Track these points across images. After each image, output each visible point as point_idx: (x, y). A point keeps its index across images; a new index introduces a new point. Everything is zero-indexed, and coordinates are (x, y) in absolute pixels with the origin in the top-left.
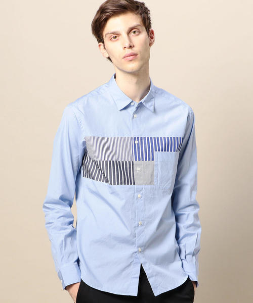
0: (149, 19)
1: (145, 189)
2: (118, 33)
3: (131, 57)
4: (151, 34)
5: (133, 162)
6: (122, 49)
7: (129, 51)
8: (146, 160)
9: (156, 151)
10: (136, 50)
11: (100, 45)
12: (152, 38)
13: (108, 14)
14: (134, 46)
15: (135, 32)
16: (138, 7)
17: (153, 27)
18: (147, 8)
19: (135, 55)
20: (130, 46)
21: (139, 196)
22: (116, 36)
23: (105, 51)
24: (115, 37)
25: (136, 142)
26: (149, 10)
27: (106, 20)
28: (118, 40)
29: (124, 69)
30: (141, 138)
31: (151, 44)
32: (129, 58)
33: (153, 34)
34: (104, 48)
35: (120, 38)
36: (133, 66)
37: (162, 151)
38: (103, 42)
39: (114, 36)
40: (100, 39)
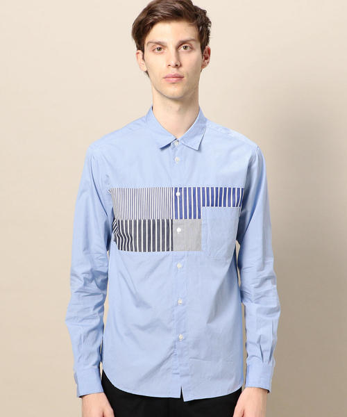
0: (208, 33)
1: (188, 256)
2: (165, 45)
3: (175, 79)
4: (206, 53)
5: (172, 221)
6: (165, 66)
7: (173, 71)
8: (190, 217)
9: (204, 205)
10: (183, 70)
11: (138, 53)
12: (206, 58)
13: (156, 17)
14: (181, 66)
15: (186, 48)
16: (197, 16)
17: (211, 45)
18: (208, 19)
19: (181, 77)
20: (177, 65)
21: (179, 266)
22: (160, 47)
23: (143, 62)
24: (160, 49)
25: (178, 194)
26: (210, 22)
27: (152, 24)
28: (162, 53)
29: (163, 93)
30: (185, 189)
31: (203, 66)
32: (171, 79)
33: (209, 53)
34: (143, 58)
35: (165, 51)
36: (175, 90)
37: (212, 205)
38: (143, 51)
39: (158, 46)
40: (140, 46)
